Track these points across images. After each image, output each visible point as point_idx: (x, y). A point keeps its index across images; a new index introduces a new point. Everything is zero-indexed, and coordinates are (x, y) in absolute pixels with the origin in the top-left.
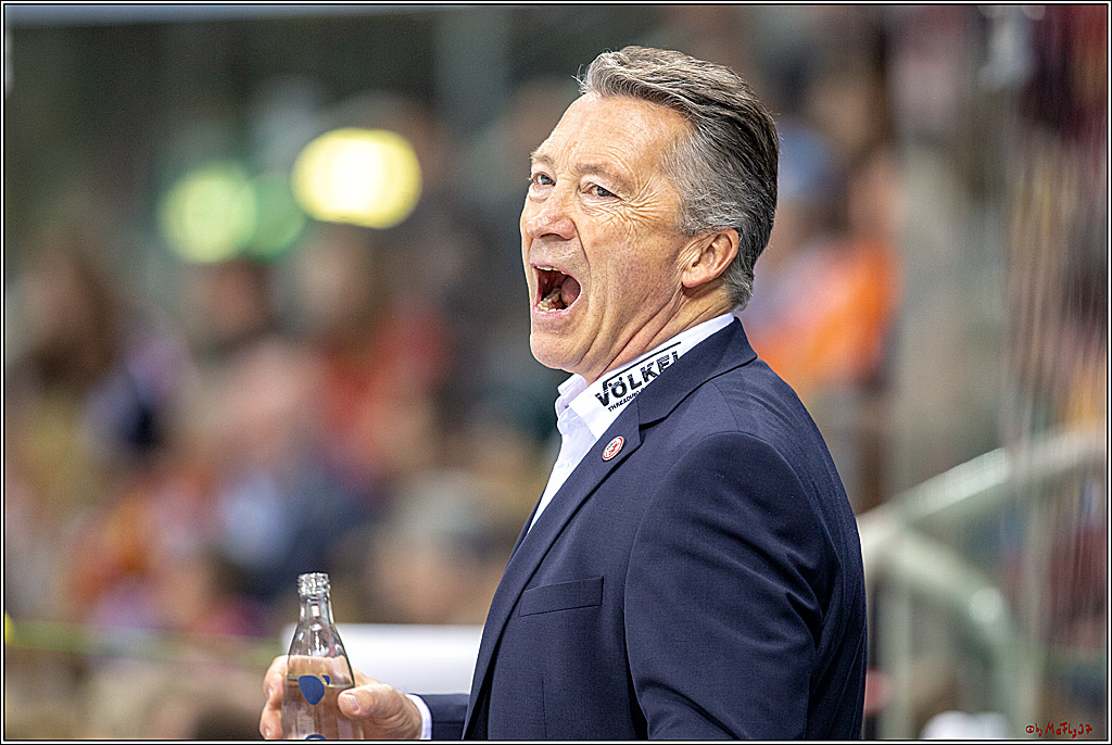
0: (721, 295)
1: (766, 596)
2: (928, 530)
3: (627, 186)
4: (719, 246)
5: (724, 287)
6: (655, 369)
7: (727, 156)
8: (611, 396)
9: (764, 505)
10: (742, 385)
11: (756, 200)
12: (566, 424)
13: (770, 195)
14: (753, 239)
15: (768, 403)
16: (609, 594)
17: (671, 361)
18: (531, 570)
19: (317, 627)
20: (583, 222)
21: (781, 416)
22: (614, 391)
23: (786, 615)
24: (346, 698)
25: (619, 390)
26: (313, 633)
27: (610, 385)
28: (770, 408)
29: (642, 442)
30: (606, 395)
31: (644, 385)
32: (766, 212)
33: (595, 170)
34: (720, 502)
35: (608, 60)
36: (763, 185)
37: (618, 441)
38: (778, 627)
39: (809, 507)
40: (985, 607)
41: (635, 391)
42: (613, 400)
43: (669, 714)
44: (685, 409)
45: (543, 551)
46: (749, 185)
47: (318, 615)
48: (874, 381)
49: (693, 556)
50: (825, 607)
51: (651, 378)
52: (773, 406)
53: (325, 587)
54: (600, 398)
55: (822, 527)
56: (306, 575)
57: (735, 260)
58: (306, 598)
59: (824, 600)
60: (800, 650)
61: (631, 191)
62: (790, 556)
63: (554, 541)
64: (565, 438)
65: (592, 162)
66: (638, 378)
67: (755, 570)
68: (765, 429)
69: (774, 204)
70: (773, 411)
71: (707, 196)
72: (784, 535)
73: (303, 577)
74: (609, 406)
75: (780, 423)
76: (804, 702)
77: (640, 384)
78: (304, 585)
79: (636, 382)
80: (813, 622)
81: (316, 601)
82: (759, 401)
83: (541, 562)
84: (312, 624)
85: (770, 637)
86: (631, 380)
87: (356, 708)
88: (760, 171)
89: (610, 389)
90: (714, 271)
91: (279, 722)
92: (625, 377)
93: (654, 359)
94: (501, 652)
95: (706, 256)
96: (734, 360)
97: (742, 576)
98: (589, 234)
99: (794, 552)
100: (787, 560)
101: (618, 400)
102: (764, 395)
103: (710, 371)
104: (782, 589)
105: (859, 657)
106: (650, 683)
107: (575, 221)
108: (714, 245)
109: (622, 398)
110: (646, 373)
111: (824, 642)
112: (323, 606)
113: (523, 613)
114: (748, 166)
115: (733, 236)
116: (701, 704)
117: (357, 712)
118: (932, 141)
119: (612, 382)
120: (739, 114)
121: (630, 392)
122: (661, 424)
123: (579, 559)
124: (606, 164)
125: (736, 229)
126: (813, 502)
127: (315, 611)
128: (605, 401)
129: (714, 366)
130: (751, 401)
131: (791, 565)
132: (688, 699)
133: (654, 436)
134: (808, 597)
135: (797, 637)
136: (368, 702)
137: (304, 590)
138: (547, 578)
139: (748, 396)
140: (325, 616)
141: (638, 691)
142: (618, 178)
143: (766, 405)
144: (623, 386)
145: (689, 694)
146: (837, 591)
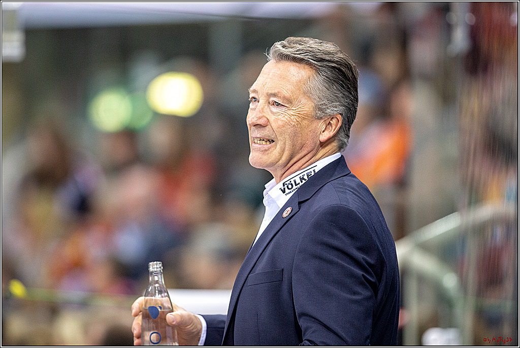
0: (335, 144)
1: (353, 276)
2: (425, 247)
3: (289, 101)
4: (334, 122)
5: (335, 141)
6: (306, 177)
7: (333, 83)
8: (286, 189)
9: (352, 237)
10: (344, 185)
11: (348, 101)
12: (267, 202)
13: (355, 98)
14: (348, 117)
15: (354, 191)
16: (286, 276)
17: (313, 174)
18: (252, 266)
19: (157, 285)
20: (272, 118)
21: (360, 198)
22: (288, 187)
23: (362, 284)
24: (169, 316)
25: (290, 187)
26: (155, 287)
27: (286, 184)
28: (355, 194)
29: (299, 209)
30: (284, 189)
31: (301, 184)
32: (353, 105)
33: (274, 95)
34: (332, 235)
35: (278, 45)
36: (351, 94)
37: (289, 209)
38: (359, 289)
39: (371, 238)
40: (450, 281)
41: (297, 187)
42: (287, 191)
43: (311, 328)
44: (318, 194)
45: (257, 257)
46: (344, 94)
47: (157, 279)
48: (401, 182)
49: (320, 258)
50: (380, 280)
51: (304, 181)
52: (357, 193)
53: (160, 268)
54: (282, 190)
55: (377, 246)
56: (152, 263)
57: (341, 127)
58: (152, 272)
59: (379, 278)
60: (368, 299)
61: (291, 103)
62: (363, 258)
63: (262, 253)
64: (267, 208)
65: (273, 92)
66: (298, 181)
67: (348, 264)
68: (352, 203)
69: (357, 101)
70: (357, 196)
71: (325, 101)
72: (360, 249)
73: (151, 263)
74: (285, 193)
75: (360, 201)
76: (370, 321)
77: (299, 184)
78: (151, 267)
79: (297, 183)
80: (374, 287)
81: (156, 274)
82: (351, 191)
83: (256, 262)
84: (155, 284)
85: (355, 293)
86: (295, 182)
87: (173, 322)
88: (349, 88)
89: (286, 186)
90: (332, 134)
91: (140, 327)
92: (292, 180)
93: (305, 173)
94: (239, 302)
95: (328, 127)
96: (340, 173)
97: (343, 267)
98: (275, 123)
99: (365, 257)
100: (362, 260)
101: (289, 191)
102: (353, 189)
103: (329, 179)
104: (360, 272)
105: (395, 303)
106: (303, 314)
107: (269, 118)
108: (331, 122)
109: (291, 190)
110: (302, 179)
111: (379, 297)
112: (160, 276)
113: (248, 285)
114: (343, 87)
115: (339, 117)
116: (325, 323)
117: (174, 323)
118: (427, 78)
119: (287, 183)
120: (337, 64)
121: (295, 187)
122: (307, 202)
123: (273, 261)
124: (279, 92)
125: (340, 114)
126: (374, 235)
127: (156, 278)
128: (284, 191)
129: (332, 176)
130: (347, 191)
131: (364, 263)
132: (320, 321)
133: (305, 206)
134: (372, 276)
135: (366, 293)
136: (179, 319)
137: (151, 269)
138: (259, 268)
139: (346, 189)
140: (160, 280)
141: (299, 318)
142: (284, 98)
143: (353, 193)
144: (292, 184)
145: (319, 319)
146: (384, 274)
